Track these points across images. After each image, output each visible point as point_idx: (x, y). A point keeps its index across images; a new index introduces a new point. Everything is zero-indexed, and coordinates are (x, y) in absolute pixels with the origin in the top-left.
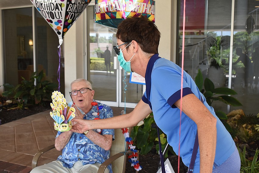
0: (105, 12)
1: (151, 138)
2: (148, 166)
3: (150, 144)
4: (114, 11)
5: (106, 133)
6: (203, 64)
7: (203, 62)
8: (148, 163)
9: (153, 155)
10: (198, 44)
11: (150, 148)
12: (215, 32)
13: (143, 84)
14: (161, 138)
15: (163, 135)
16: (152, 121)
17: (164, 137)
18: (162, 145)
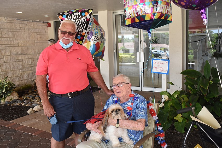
0: (135, 17)
1: (170, 117)
2: (169, 140)
3: (170, 122)
4: (143, 15)
5: (140, 118)
6: (206, 56)
7: (205, 54)
8: (169, 138)
9: (172, 131)
10: (201, 40)
11: (170, 125)
12: (212, 30)
13: (162, 74)
14: (179, 118)
15: (180, 115)
16: (171, 103)
17: (181, 117)
18: (179, 122)
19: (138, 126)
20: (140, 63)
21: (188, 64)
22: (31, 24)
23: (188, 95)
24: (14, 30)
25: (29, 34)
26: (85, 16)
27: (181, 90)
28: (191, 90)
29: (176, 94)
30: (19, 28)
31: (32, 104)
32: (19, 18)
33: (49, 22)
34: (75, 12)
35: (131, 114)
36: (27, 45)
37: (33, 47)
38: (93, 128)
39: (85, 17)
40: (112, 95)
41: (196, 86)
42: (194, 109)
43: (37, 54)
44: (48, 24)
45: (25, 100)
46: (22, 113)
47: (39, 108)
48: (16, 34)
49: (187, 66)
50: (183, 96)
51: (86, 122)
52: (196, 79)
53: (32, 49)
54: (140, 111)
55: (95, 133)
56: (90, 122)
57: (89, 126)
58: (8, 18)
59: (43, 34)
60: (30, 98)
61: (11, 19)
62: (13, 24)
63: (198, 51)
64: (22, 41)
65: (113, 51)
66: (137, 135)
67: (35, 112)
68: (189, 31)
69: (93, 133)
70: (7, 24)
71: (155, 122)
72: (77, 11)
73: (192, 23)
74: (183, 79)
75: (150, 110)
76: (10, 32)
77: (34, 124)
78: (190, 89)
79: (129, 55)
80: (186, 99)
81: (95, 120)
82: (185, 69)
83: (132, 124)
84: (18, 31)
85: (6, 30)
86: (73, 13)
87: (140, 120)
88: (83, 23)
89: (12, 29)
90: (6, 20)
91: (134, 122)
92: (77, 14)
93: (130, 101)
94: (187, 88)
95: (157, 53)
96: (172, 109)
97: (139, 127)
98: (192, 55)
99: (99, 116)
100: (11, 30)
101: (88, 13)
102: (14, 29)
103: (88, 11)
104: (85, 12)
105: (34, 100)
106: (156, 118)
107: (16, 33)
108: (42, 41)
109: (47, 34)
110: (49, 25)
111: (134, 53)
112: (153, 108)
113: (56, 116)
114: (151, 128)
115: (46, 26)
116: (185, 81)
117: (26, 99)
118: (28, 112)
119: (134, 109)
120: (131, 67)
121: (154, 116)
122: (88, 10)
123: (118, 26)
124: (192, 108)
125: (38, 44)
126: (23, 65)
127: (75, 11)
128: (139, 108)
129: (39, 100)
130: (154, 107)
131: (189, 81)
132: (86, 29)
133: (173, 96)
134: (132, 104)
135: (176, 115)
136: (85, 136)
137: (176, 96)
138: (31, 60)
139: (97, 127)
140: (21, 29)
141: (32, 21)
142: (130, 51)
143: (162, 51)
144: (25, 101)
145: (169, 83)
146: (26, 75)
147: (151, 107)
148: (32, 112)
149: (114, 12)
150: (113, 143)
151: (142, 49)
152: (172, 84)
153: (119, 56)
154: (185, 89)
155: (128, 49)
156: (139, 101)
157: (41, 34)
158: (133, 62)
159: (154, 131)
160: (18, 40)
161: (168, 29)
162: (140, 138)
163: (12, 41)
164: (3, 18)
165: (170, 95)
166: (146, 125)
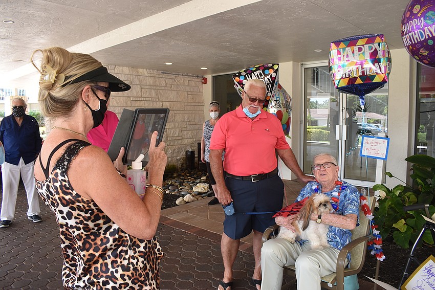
1: (387, 223)
3: (386, 231)
5: (349, 213)
13: (375, 158)
14: (401, 225)
15: (403, 221)
16: (390, 203)
17: (405, 224)
18: (400, 232)
19: (348, 222)
20: (340, 141)
21: (418, 147)
22: (181, 80)
23: (417, 193)
24: (158, 88)
25: (177, 93)
26: (269, 74)
27: (405, 185)
28: (422, 186)
29: (397, 190)
30: (165, 85)
31: (179, 192)
32: (166, 71)
33: (205, 76)
34: (256, 71)
35: (337, 207)
36: (174, 109)
37: (182, 112)
38: (285, 223)
39: (270, 76)
40: (309, 182)
41: (429, 181)
42: (428, 207)
43: (186, 122)
44: (203, 79)
45: (170, 186)
46: (169, 203)
47: (192, 198)
48: (160, 93)
49: (416, 150)
50: (408, 194)
51: (276, 215)
52: (429, 170)
53: (181, 115)
54: (350, 204)
55: (286, 230)
56: (282, 215)
57: (279, 220)
58: (151, 70)
59: (195, 93)
60: (177, 184)
61: (155, 72)
62: (157, 79)
63: (433, 126)
64: (167, 103)
65: (299, 122)
66: (344, 237)
67: (187, 203)
68: (420, 93)
69: (283, 229)
70: (150, 79)
71: (369, 223)
72: (258, 69)
73: (425, 81)
74: (409, 170)
75: (363, 205)
76: (152, 90)
77: (187, 219)
78: (420, 184)
79: (318, 129)
80: (413, 198)
81: (288, 213)
82: (413, 154)
83: (339, 219)
84: (163, 88)
85: (148, 87)
86: (253, 72)
87: (349, 216)
88: (268, 84)
89: (155, 86)
90: (148, 74)
91: (342, 217)
92: (258, 72)
93: (336, 190)
94: (415, 182)
95: (362, 127)
96: (391, 212)
97: (349, 225)
98: (423, 132)
99: (293, 208)
100: (154, 88)
101: (273, 69)
102: (157, 86)
103: (272, 68)
104: (269, 68)
105: (182, 187)
106: (370, 217)
107: (161, 91)
108: (194, 104)
109: (201, 94)
110: (205, 81)
111: (328, 125)
112: (367, 203)
113: (233, 204)
114: (364, 230)
115: (201, 83)
116: (412, 172)
117: (172, 185)
118: (177, 202)
119: (342, 201)
120: (322, 148)
121: (367, 215)
122: (273, 65)
123: (308, 84)
124: (426, 206)
125: (188, 107)
126: (167, 137)
127: (255, 69)
128: (348, 200)
129: (189, 187)
130: (369, 202)
131: (418, 173)
132: (271, 92)
133: (394, 193)
134: (339, 195)
135: (396, 220)
136: (271, 234)
137: (397, 193)
138: (177, 130)
139: (291, 221)
140: (168, 85)
141: (183, 75)
142: (319, 123)
143: (371, 124)
144: (170, 188)
145: (387, 173)
146: (170, 152)
147: (364, 202)
148: (183, 203)
149: (302, 64)
150: (312, 243)
151: (344, 121)
152: (391, 176)
153: (307, 130)
154: (411, 184)
155: (316, 119)
156: (349, 191)
157: (193, 93)
158: (326, 141)
159: (367, 235)
160: (162, 101)
161: (386, 89)
162: (347, 243)
163: (155, 102)
164: (145, 70)
165: (388, 191)
166: (358, 225)
